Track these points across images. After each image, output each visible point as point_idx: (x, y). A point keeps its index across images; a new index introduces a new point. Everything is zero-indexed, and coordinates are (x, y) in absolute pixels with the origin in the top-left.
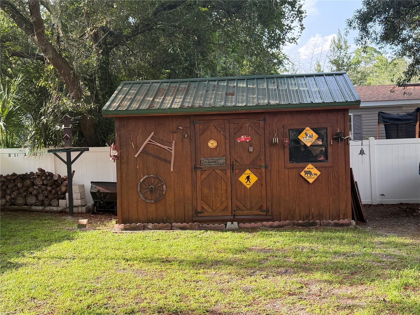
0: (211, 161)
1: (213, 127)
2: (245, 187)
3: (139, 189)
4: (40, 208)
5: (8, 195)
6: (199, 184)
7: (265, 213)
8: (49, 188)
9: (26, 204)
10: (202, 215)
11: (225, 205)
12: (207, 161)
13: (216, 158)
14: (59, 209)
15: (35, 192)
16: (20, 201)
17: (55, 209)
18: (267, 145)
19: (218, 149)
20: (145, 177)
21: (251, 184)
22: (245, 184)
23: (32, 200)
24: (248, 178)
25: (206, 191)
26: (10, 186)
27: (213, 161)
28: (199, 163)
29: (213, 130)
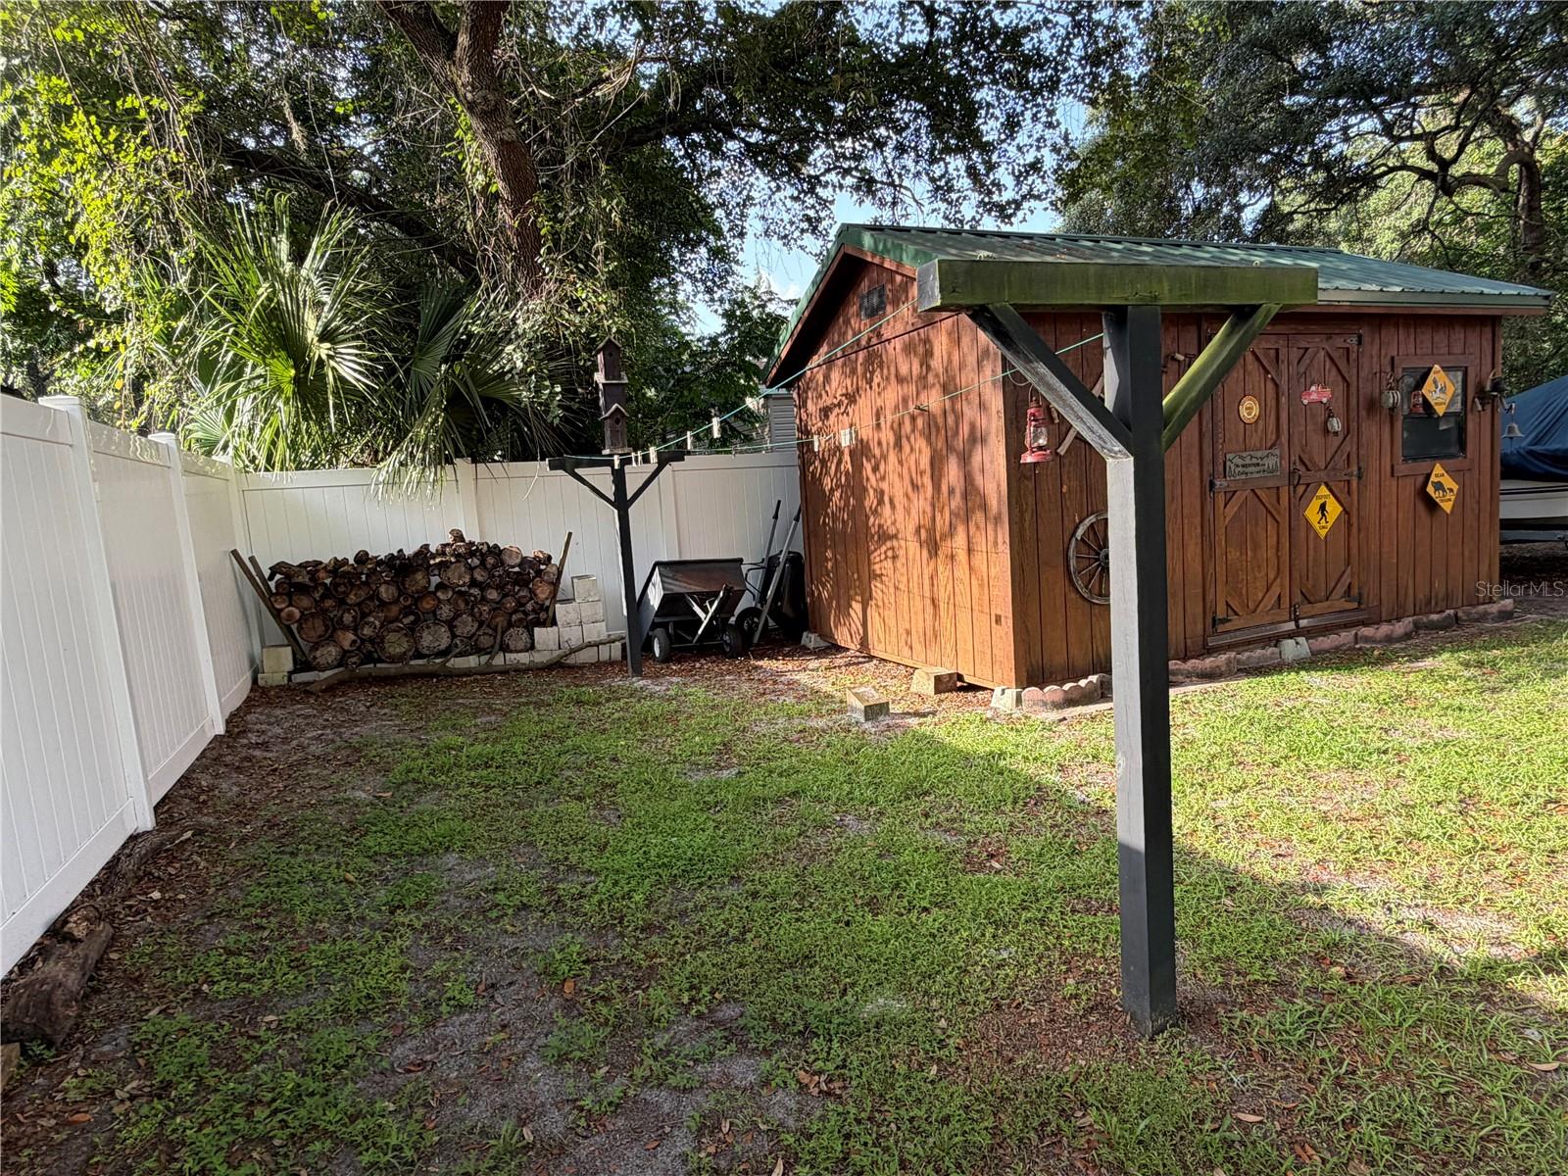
0: (1248, 461)
1: (1250, 358)
2: (1317, 535)
3: (1073, 563)
4: (472, 661)
5: (346, 628)
6: (1221, 536)
7: (1355, 605)
8: (493, 595)
9: (419, 655)
10: (1228, 626)
11: (1276, 590)
12: (1240, 462)
13: (1259, 454)
14: (539, 658)
15: (445, 612)
16: (396, 644)
17: (524, 658)
18: (1363, 413)
19: (1261, 423)
20: (1087, 522)
21: (1329, 525)
22: (1317, 526)
23: (434, 638)
24: (1323, 507)
25: (1234, 554)
26: (352, 598)
27: (1254, 461)
28: (1221, 468)
29: (1250, 367)
